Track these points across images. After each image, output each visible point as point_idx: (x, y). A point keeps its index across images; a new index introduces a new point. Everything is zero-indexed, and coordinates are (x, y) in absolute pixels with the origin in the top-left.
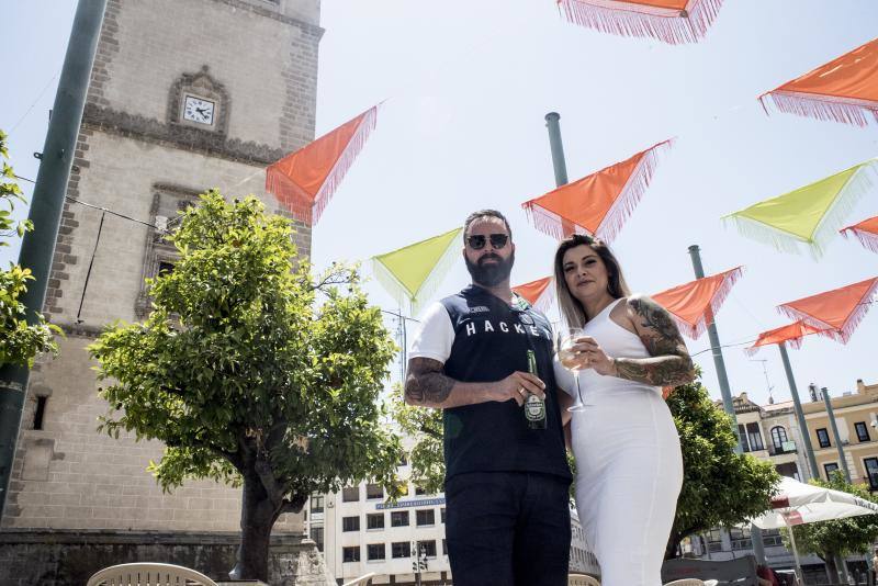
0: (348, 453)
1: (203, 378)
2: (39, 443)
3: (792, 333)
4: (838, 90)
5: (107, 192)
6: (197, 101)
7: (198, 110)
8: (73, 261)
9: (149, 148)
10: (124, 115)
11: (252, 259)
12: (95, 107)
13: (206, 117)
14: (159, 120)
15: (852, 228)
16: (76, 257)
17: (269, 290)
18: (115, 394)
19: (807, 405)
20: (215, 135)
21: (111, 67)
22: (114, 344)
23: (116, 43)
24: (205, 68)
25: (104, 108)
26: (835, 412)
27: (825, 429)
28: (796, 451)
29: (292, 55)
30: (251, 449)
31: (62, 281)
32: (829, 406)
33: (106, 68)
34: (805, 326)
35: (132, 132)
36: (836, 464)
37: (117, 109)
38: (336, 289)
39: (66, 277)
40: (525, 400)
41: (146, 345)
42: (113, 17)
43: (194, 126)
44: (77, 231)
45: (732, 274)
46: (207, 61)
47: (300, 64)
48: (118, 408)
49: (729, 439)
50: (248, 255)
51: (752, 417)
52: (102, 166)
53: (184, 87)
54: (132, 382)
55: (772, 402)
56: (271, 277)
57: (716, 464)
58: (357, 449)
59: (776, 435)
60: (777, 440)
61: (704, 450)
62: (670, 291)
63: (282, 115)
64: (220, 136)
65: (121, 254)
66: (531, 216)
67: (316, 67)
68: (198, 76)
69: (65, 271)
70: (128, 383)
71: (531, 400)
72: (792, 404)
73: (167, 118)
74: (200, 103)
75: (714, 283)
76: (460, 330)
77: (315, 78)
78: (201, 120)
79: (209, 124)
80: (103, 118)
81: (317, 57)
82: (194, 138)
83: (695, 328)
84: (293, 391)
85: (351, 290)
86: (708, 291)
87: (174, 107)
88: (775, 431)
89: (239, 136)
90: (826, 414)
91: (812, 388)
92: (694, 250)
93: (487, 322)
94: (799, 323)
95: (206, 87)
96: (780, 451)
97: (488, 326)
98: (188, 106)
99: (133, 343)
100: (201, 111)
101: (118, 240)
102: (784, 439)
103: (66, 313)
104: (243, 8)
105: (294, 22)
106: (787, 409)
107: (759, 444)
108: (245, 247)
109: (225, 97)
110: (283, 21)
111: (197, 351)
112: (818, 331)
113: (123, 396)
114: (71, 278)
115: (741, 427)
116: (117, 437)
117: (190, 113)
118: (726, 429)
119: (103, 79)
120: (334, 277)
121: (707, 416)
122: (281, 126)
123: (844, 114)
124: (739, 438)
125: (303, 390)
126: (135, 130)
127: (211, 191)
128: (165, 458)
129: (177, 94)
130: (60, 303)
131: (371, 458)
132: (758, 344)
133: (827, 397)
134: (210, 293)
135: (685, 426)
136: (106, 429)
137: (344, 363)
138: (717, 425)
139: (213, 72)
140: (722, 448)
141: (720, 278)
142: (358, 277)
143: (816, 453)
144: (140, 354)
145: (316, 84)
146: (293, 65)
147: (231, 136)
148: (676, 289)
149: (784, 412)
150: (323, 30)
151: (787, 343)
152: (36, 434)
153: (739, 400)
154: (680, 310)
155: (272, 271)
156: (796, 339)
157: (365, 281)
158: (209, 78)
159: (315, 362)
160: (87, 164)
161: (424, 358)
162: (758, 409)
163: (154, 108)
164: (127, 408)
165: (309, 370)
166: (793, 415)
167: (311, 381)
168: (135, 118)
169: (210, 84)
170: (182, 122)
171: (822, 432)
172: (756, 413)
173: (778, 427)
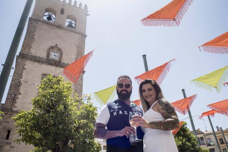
0: (85, 149)
1: (43, 127)
2: (7, 143)
3: (212, 113)
4: (221, 44)
5: (30, 76)
6: (54, 53)
7: (54, 55)
8: (20, 94)
9: (41, 65)
10: (35, 56)
11: (60, 93)
12: (28, 54)
13: (56, 57)
14: (44, 58)
15: (226, 83)
16: (21, 93)
17: (64, 102)
18: (20, 131)
19: (216, 132)
20: (58, 62)
21: (33, 45)
22: (20, 117)
23: (34, 39)
24: (57, 45)
25: (30, 55)
26: (224, 134)
27: (222, 139)
28: (214, 145)
29: (79, 41)
30: (58, 148)
31: (17, 99)
32: (223, 132)
33: (31, 45)
34: (215, 110)
35: (37, 61)
36: (226, 149)
37: (34, 55)
38: (84, 102)
39: (18, 98)
40: (129, 136)
41: (30, 117)
42: (34, 32)
43: (53, 59)
44: (21, 86)
45: (194, 97)
46: (57, 43)
47: (81, 44)
48: (20, 135)
49: (196, 143)
50: (59, 92)
51: (202, 135)
52: (29, 69)
53: (51, 50)
54: (26, 128)
55: (206, 131)
56: (64, 98)
57: (192, 150)
58: (88, 148)
59: (208, 140)
60: (209, 142)
61: (188, 146)
62: (177, 101)
63: (76, 57)
64: (60, 62)
65: (33, 92)
66: (137, 81)
67: (85, 45)
68: (55, 47)
69: (18, 97)
70: (25, 128)
71: (131, 136)
72: (212, 132)
73: (46, 57)
74: (55, 54)
75: (189, 99)
76: (111, 114)
77: (84, 47)
78: (55, 58)
79: (57, 59)
80: (30, 57)
81: (85, 42)
82: (53, 62)
83: (184, 112)
84: (70, 131)
85: (88, 102)
86: (187, 101)
87: (48, 54)
88: (208, 139)
89: (65, 62)
90: (222, 134)
91: (217, 127)
92: (183, 90)
93: (120, 111)
94: (213, 110)
95: (56, 49)
96: (210, 145)
97: (121, 112)
98: (52, 54)
99: (26, 117)
100: (55, 56)
101: (32, 88)
102: (210, 141)
103: (17, 107)
104: (66, 30)
105: (79, 33)
106: (211, 133)
107: (204, 143)
108: (58, 90)
109: (61, 52)
110: (76, 33)
111: (42, 119)
112: (218, 112)
113: (23, 131)
114: (19, 98)
115: (198, 138)
116: (19, 144)
117: (52, 56)
118: (194, 140)
119: (31, 48)
120: (84, 98)
121: (189, 136)
122: (75, 59)
123: (223, 51)
124: (198, 142)
125: (73, 131)
126: (38, 60)
127: (49, 74)
128: (34, 150)
129: (49, 51)
130: (16, 105)
131: (92, 150)
132: (202, 116)
133: (222, 130)
134: (47, 103)
135: (183, 139)
136: (16, 141)
137: (85, 123)
138: (192, 139)
139: (58, 46)
140: (193, 145)
141: (191, 98)
142: (90, 98)
143: (220, 146)
144: (28, 120)
145: (84, 49)
146: (79, 44)
147: (62, 62)
148: (179, 101)
149: (210, 134)
150: (87, 36)
151: (210, 116)
152: (7, 141)
153: (198, 131)
154: (180, 107)
155: (65, 97)
156: (213, 114)
157: (92, 99)
158: (57, 47)
159: (77, 122)
160: (25, 69)
161: (99, 123)
162: (203, 133)
163: (43, 55)
164: (23, 135)
165: (75, 125)
166: (213, 135)
167: (75, 128)
168: (38, 57)
169: (58, 49)
170: (50, 58)
171: (221, 139)
172: (203, 134)
173: (209, 138)
